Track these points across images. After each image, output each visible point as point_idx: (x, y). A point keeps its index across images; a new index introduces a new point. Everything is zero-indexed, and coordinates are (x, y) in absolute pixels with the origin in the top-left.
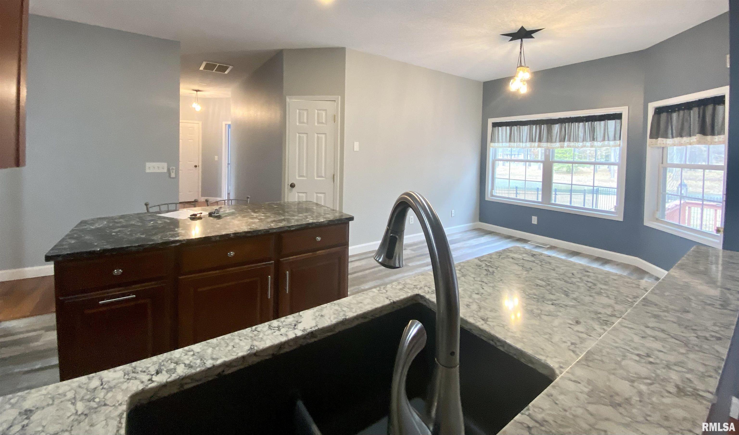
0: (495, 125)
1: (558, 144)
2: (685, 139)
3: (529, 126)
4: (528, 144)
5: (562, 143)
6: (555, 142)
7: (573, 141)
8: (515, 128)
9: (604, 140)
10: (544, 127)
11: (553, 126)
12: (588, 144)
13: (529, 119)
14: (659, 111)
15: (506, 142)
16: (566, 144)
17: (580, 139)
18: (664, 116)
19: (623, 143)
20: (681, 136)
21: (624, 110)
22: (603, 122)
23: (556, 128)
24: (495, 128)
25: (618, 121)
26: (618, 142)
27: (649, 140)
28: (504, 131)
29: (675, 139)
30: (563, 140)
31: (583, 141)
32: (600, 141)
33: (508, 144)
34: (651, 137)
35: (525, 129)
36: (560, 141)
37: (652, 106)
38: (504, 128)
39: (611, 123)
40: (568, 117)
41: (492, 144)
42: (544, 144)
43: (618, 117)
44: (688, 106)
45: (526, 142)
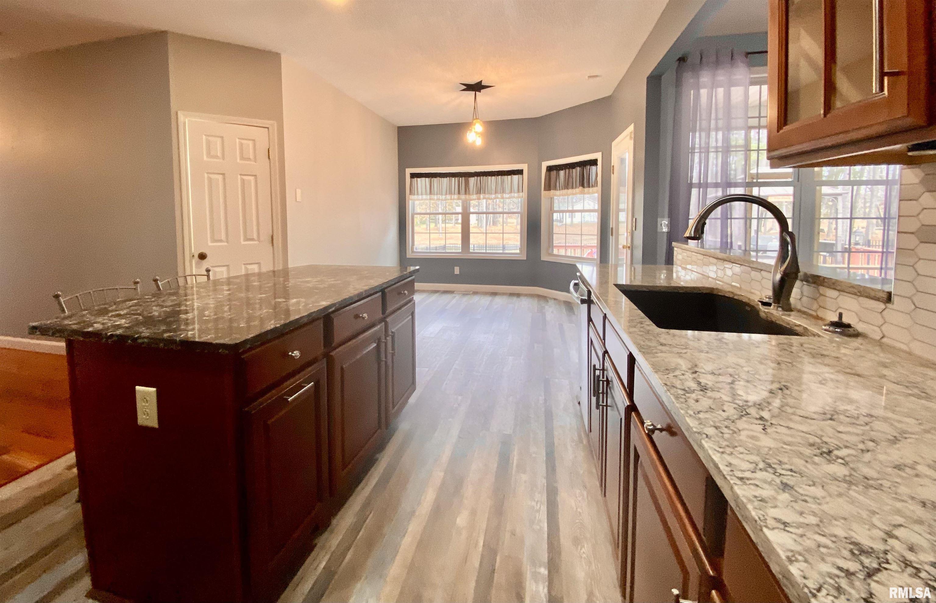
0: (413, 176)
1: (475, 197)
2: (570, 191)
3: (448, 178)
4: (448, 197)
5: (478, 195)
6: (473, 194)
7: (488, 194)
8: (435, 180)
9: (511, 192)
10: (462, 180)
11: (469, 178)
12: (499, 196)
13: (448, 172)
14: (550, 169)
15: (426, 194)
16: (482, 196)
17: (493, 192)
18: (554, 173)
19: (524, 195)
20: (568, 189)
21: (524, 167)
22: (509, 177)
23: (472, 180)
24: (413, 180)
25: (520, 176)
26: (521, 194)
27: (543, 193)
28: (422, 182)
29: (563, 191)
30: (479, 192)
31: (496, 193)
32: (508, 194)
33: (428, 197)
34: (545, 190)
35: (445, 180)
36: (477, 193)
37: (545, 165)
38: (423, 179)
39: (516, 177)
40: (482, 170)
41: (412, 197)
42: (463, 197)
43: (520, 172)
44: (572, 166)
45: (446, 194)
